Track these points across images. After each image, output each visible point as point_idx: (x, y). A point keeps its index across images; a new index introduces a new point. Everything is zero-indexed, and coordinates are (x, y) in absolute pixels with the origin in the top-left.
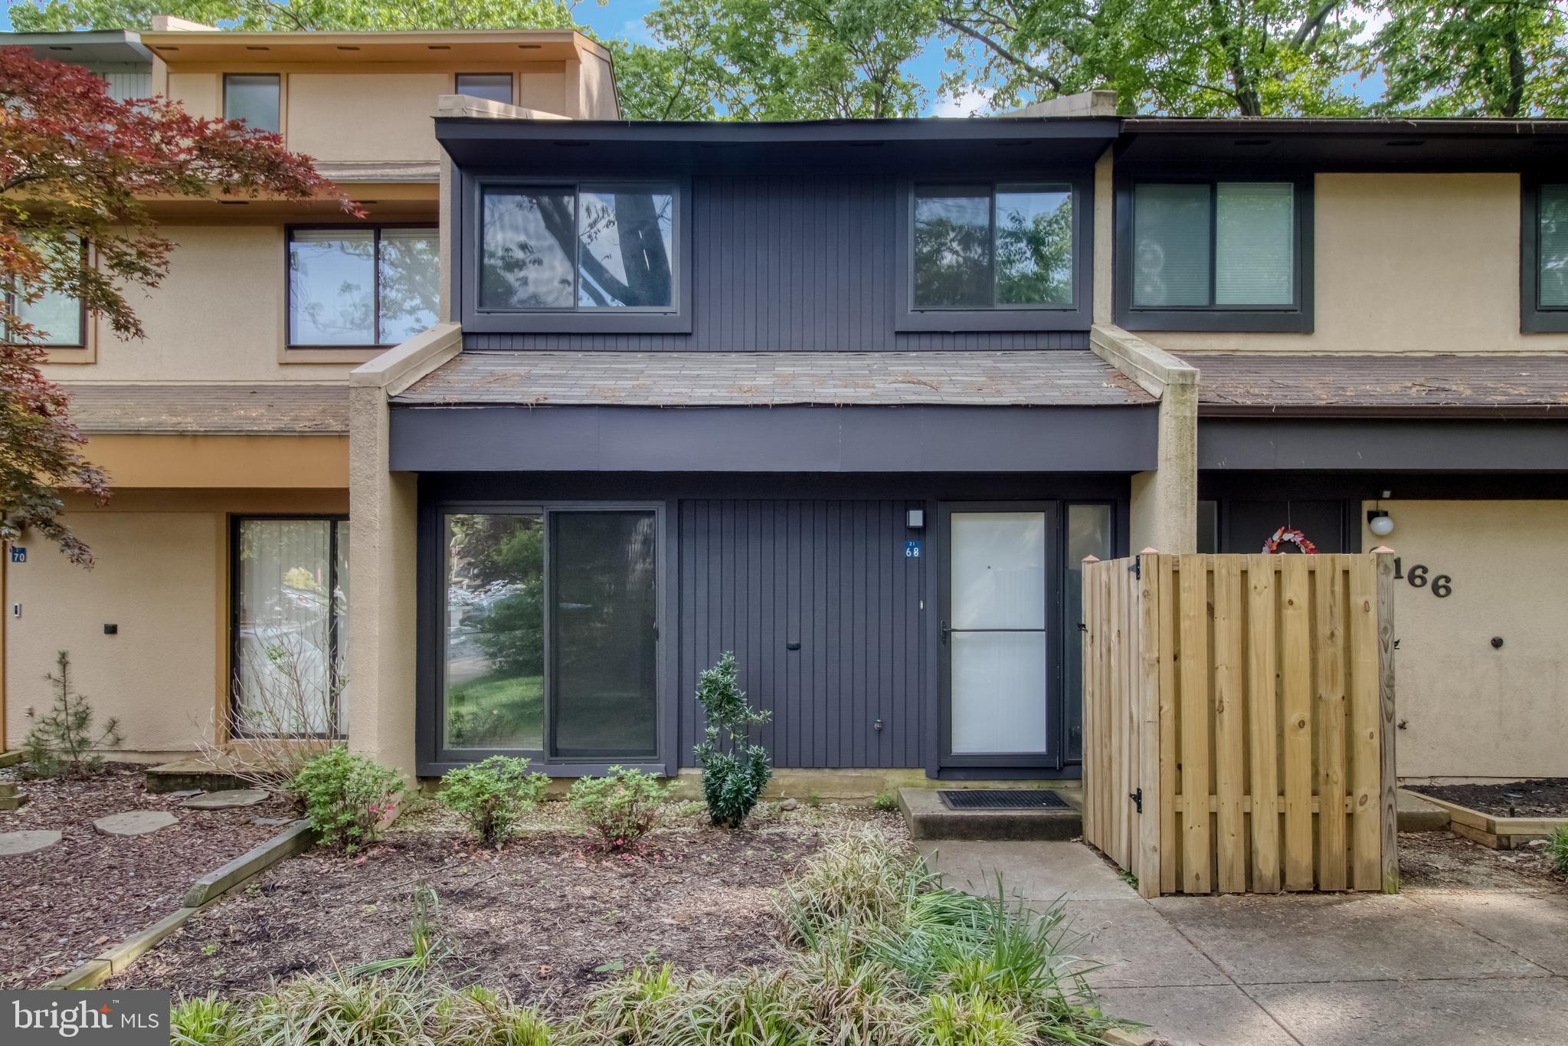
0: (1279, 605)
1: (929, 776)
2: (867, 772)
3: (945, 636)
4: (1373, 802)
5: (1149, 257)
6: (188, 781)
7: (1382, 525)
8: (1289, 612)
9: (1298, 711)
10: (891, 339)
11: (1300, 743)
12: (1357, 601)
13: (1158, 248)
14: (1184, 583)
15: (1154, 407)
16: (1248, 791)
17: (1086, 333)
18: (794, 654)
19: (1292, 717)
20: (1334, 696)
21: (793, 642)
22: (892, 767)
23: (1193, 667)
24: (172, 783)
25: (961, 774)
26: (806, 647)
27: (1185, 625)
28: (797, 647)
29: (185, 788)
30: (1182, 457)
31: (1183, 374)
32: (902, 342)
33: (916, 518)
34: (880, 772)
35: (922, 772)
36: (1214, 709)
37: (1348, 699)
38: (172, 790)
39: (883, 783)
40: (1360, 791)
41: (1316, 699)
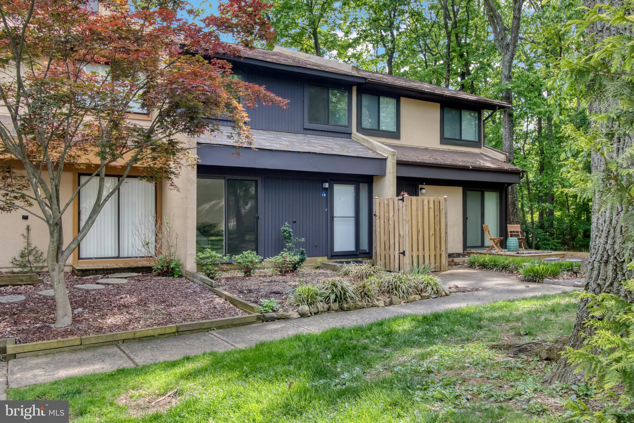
0: (429, 208)
1: (328, 259)
2: (312, 258)
3: (332, 218)
4: (444, 251)
5: (365, 114)
6: (94, 272)
7: (423, 191)
8: (430, 210)
9: (432, 232)
10: (302, 131)
11: (432, 238)
12: (441, 208)
13: (367, 112)
14: (413, 203)
15: (385, 159)
16: (424, 250)
17: (351, 134)
18: (294, 224)
19: (431, 233)
20: (438, 229)
21: (294, 220)
22: (319, 256)
23: (414, 222)
24: (88, 273)
25: (336, 257)
26: (298, 222)
27: (413, 213)
28: (295, 222)
29: (93, 274)
30: (393, 173)
31: (393, 152)
32: (305, 131)
33: (326, 185)
34: (316, 258)
35: (326, 258)
36: (418, 232)
37: (440, 229)
38: (88, 275)
39: (317, 261)
40: (442, 249)
41: (435, 229)
